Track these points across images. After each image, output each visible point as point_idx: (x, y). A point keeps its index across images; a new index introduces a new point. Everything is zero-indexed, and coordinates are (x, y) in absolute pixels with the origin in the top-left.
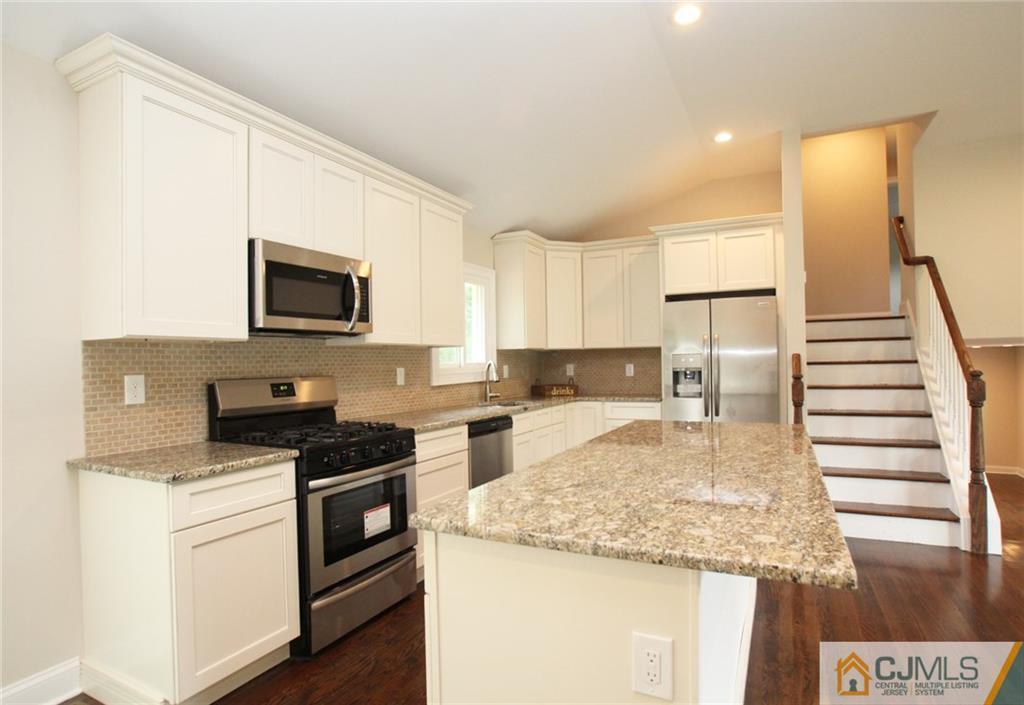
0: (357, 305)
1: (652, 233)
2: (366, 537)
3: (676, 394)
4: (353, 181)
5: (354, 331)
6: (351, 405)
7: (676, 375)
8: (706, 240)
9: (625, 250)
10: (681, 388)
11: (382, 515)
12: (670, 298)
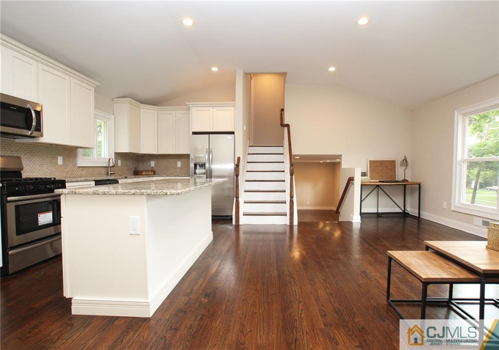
0: (34, 123)
1: (187, 105)
2: (39, 225)
3: (195, 173)
4: (31, 64)
5: (32, 135)
6: (31, 172)
7: (195, 165)
8: (209, 110)
9: (177, 111)
10: (198, 171)
11: (48, 216)
12: (194, 133)
